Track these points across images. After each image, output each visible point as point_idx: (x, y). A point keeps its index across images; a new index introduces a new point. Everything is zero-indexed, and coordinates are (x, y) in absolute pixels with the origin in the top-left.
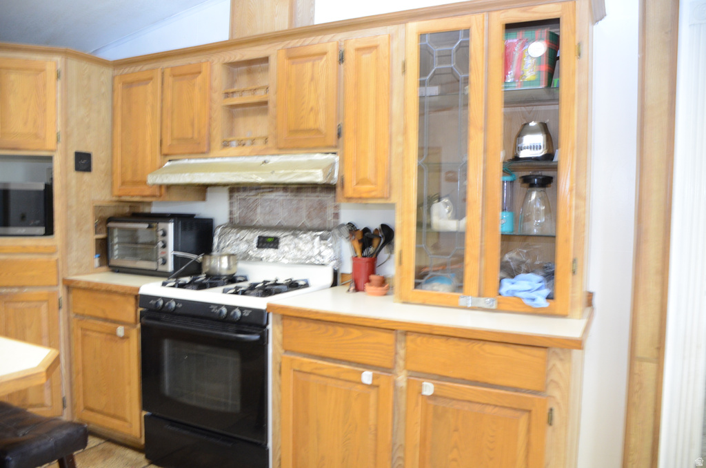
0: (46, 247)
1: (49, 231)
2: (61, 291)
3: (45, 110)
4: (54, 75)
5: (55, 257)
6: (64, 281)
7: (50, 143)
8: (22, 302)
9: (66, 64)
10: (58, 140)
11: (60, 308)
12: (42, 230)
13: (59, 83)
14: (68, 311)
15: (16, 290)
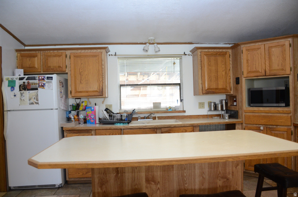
0: (286, 111)
1: (288, 105)
2: (292, 128)
3: (285, 60)
4: (289, 46)
5: (290, 115)
6: (294, 124)
7: (288, 71)
8: (277, 131)
9: (293, 40)
10: (291, 70)
11: (292, 134)
12: (284, 105)
13: (291, 48)
14: (295, 136)
15: (275, 127)
